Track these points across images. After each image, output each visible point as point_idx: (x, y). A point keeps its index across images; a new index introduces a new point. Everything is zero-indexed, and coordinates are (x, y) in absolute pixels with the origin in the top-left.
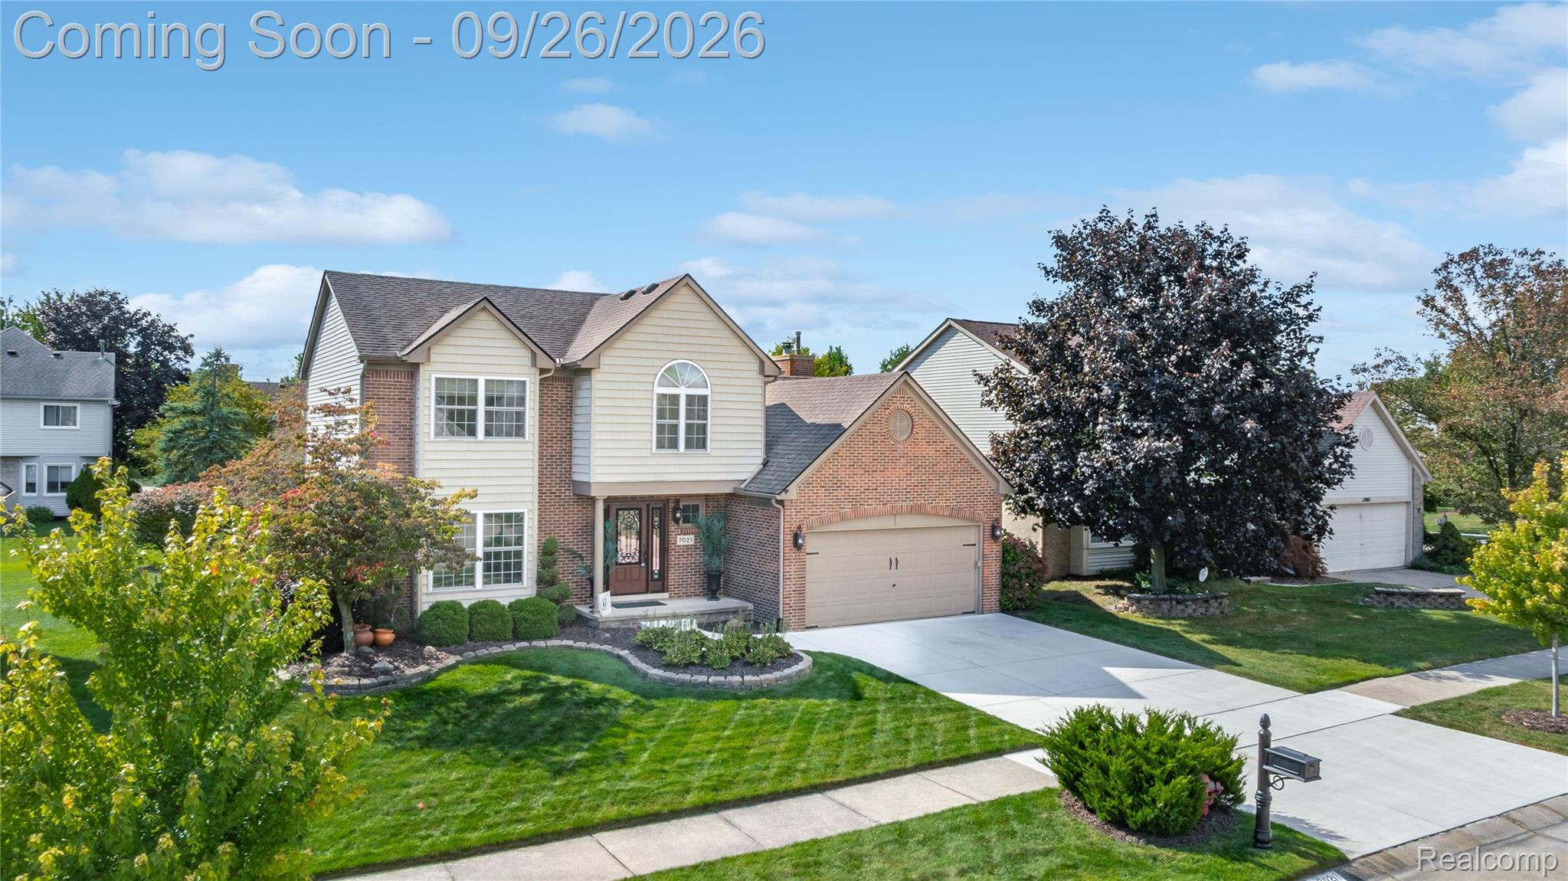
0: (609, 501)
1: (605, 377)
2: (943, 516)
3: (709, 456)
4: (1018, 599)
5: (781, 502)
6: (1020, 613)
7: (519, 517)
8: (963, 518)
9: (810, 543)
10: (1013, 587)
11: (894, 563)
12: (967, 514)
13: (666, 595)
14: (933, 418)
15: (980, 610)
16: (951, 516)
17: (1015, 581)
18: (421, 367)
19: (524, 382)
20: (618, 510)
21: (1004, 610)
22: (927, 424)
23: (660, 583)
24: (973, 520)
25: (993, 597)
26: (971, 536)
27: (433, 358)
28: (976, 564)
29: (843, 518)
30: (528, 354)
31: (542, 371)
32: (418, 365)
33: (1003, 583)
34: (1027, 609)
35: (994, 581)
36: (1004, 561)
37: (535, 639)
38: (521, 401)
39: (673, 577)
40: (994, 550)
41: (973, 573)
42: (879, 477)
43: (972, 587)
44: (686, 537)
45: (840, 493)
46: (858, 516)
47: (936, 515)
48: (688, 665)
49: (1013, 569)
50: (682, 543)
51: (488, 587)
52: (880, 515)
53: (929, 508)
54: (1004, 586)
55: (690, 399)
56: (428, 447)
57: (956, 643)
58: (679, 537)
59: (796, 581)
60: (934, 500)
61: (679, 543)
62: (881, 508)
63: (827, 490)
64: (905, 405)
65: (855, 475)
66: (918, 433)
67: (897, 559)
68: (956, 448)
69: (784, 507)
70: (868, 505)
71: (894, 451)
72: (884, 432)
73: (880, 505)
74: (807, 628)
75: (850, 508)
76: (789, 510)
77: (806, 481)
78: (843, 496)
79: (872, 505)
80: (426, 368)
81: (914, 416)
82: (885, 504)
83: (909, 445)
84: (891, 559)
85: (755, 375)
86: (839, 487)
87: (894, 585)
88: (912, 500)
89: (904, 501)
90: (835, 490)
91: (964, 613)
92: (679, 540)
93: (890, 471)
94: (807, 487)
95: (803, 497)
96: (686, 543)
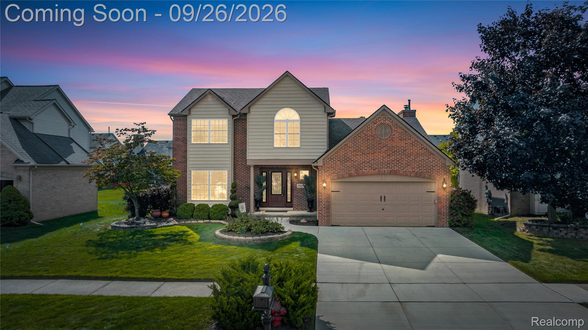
0: (256, 167)
1: (253, 117)
2: (411, 176)
3: (300, 148)
5: (317, 167)
9: (334, 186)
10: (454, 215)
11: (383, 198)
13: (292, 209)
14: (403, 127)
15: (437, 225)
16: (416, 176)
18: (188, 117)
20: (271, 172)
21: (451, 226)
22: (400, 130)
23: (291, 203)
24: (430, 179)
25: (446, 219)
26: (432, 187)
27: (192, 113)
28: (434, 202)
29: (350, 176)
30: (227, 109)
31: (234, 116)
32: (186, 116)
33: (450, 212)
34: (465, 225)
35: (446, 211)
38: (225, 128)
39: (295, 201)
40: (446, 195)
41: (433, 206)
42: (371, 156)
43: (433, 213)
44: (301, 184)
45: (348, 164)
46: (358, 175)
47: (407, 176)
51: (212, 200)
52: (372, 175)
53: (401, 172)
56: (191, 146)
58: (298, 184)
59: (325, 203)
60: (404, 168)
61: (298, 187)
62: (372, 171)
63: (341, 162)
64: (386, 122)
65: (357, 155)
66: (395, 135)
67: (385, 197)
68: (418, 142)
69: (318, 169)
70: (364, 169)
71: (380, 144)
72: (374, 135)
73: (372, 169)
74: (332, 226)
75: (354, 171)
76: (321, 170)
77: (330, 158)
78: (350, 165)
79: (367, 169)
80: (190, 117)
81: (392, 127)
82: (375, 169)
83: (389, 141)
84: (381, 196)
85: (323, 112)
86: (348, 161)
87: (383, 209)
88: (390, 168)
89: (386, 168)
90: (346, 162)
91: (427, 226)
92: (297, 186)
93: (377, 154)
94: (330, 161)
95: (328, 165)
96: (301, 187)
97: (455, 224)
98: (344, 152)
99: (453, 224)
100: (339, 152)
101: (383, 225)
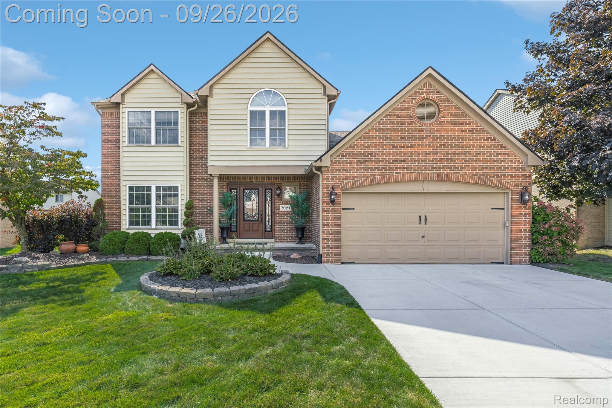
1: (216, 102)
2: (469, 183)
3: (287, 150)
4: (549, 254)
5: (318, 169)
6: (551, 266)
8: (490, 186)
10: (543, 244)
11: (424, 220)
12: (495, 182)
13: (273, 240)
14: (459, 105)
15: (509, 261)
16: (478, 184)
17: (545, 237)
18: (121, 106)
19: (178, 112)
20: (244, 189)
21: (533, 262)
22: (452, 110)
23: (271, 233)
24: (501, 187)
25: (525, 251)
26: (500, 201)
27: (127, 100)
28: (504, 225)
29: (374, 183)
30: (178, 95)
32: (118, 105)
33: (533, 240)
34: (559, 262)
35: (524, 238)
36: (534, 221)
38: (176, 123)
39: (277, 229)
40: (526, 213)
41: (501, 232)
42: (407, 152)
43: (501, 243)
44: (286, 206)
45: (370, 163)
46: (387, 182)
47: (463, 182)
49: (543, 228)
50: (283, 210)
52: (408, 181)
53: (455, 176)
54: (534, 242)
55: (273, 113)
56: (125, 149)
58: (281, 206)
59: (332, 227)
60: (460, 170)
61: (281, 210)
62: (408, 176)
63: (359, 161)
64: (431, 96)
65: (384, 149)
66: (444, 117)
67: (426, 217)
69: (321, 172)
70: (396, 173)
71: (421, 131)
72: (412, 117)
73: (408, 173)
74: (343, 263)
75: (380, 175)
76: (326, 174)
77: (340, 154)
78: (373, 165)
79: (401, 173)
80: (124, 106)
81: (439, 104)
82: (413, 173)
83: (435, 126)
84: (420, 216)
85: (321, 96)
86: (370, 159)
87: (423, 237)
88: (438, 170)
89: (431, 170)
90: (366, 161)
91: (492, 263)
92: (281, 208)
93: (417, 147)
94: (341, 159)
95: (338, 165)
96: (286, 210)
97: (543, 260)
98: (363, 145)
99: (541, 259)
100: (356, 145)
101: (423, 262)
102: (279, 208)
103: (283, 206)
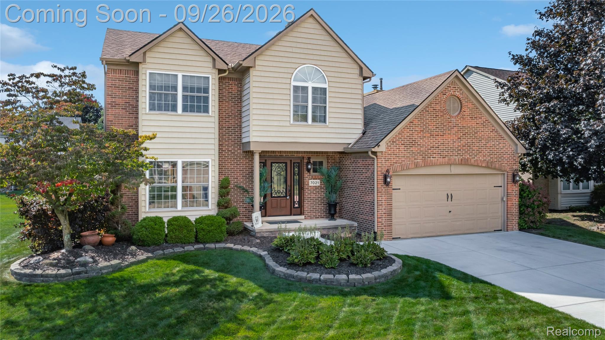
0: (263, 154)
1: (258, 73)
2: (481, 166)
3: (327, 127)
4: (532, 222)
5: (374, 153)
6: (534, 231)
7: (206, 165)
8: (495, 169)
9: (395, 182)
10: (528, 214)
11: (450, 197)
12: (497, 165)
13: (303, 217)
14: (475, 102)
15: (505, 228)
16: (487, 167)
17: (530, 209)
18: (140, 65)
19: (208, 78)
20: (272, 163)
21: (521, 229)
22: (470, 105)
23: (299, 209)
24: (500, 170)
25: (515, 220)
26: (499, 180)
27: (148, 60)
28: (502, 199)
29: (417, 166)
30: (210, 59)
31: (220, 71)
32: (137, 64)
33: (520, 211)
35: (515, 210)
36: (521, 196)
37: (208, 243)
38: (206, 90)
39: (307, 206)
40: (515, 190)
41: (500, 205)
42: (440, 139)
43: (500, 214)
44: (315, 181)
45: (414, 149)
46: (426, 165)
47: (478, 166)
48: (306, 265)
49: (528, 202)
50: (312, 185)
51: (186, 209)
52: (441, 165)
53: (473, 161)
54: (521, 213)
55: (315, 89)
56: (145, 117)
57: (501, 250)
58: (310, 181)
59: (385, 207)
60: (475, 156)
61: (310, 185)
62: (441, 160)
63: (406, 147)
64: (456, 93)
65: (424, 137)
66: (465, 112)
67: (451, 194)
68: (489, 122)
69: (377, 157)
70: (433, 158)
71: (450, 122)
72: (443, 110)
73: (441, 158)
74: (393, 238)
75: (421, 159)
76: (380, 158)
77: (392, 140)
78: (416, 151)
79: (436, 158)
80: (144, 66)
81: (462, 100)
82: (444, 157)
83: (459, 119)
84: (447, 194)
85: (357, 76)
86: (413, 145)
87: (450, 212)
88: (461, 156)
89: (457, 156)
90: (411, 147)
91: (495, 231)
92: (310, 183)
93: (447, 136)
94: (392, 144)
95: (389, 150)
96: (315, 185)
97: (527, 227)
98: (409, 132)
99: (526, 226)
100: (403, 132)
101: (450, 233)
102: (308, 183)
103: (312, 181)
